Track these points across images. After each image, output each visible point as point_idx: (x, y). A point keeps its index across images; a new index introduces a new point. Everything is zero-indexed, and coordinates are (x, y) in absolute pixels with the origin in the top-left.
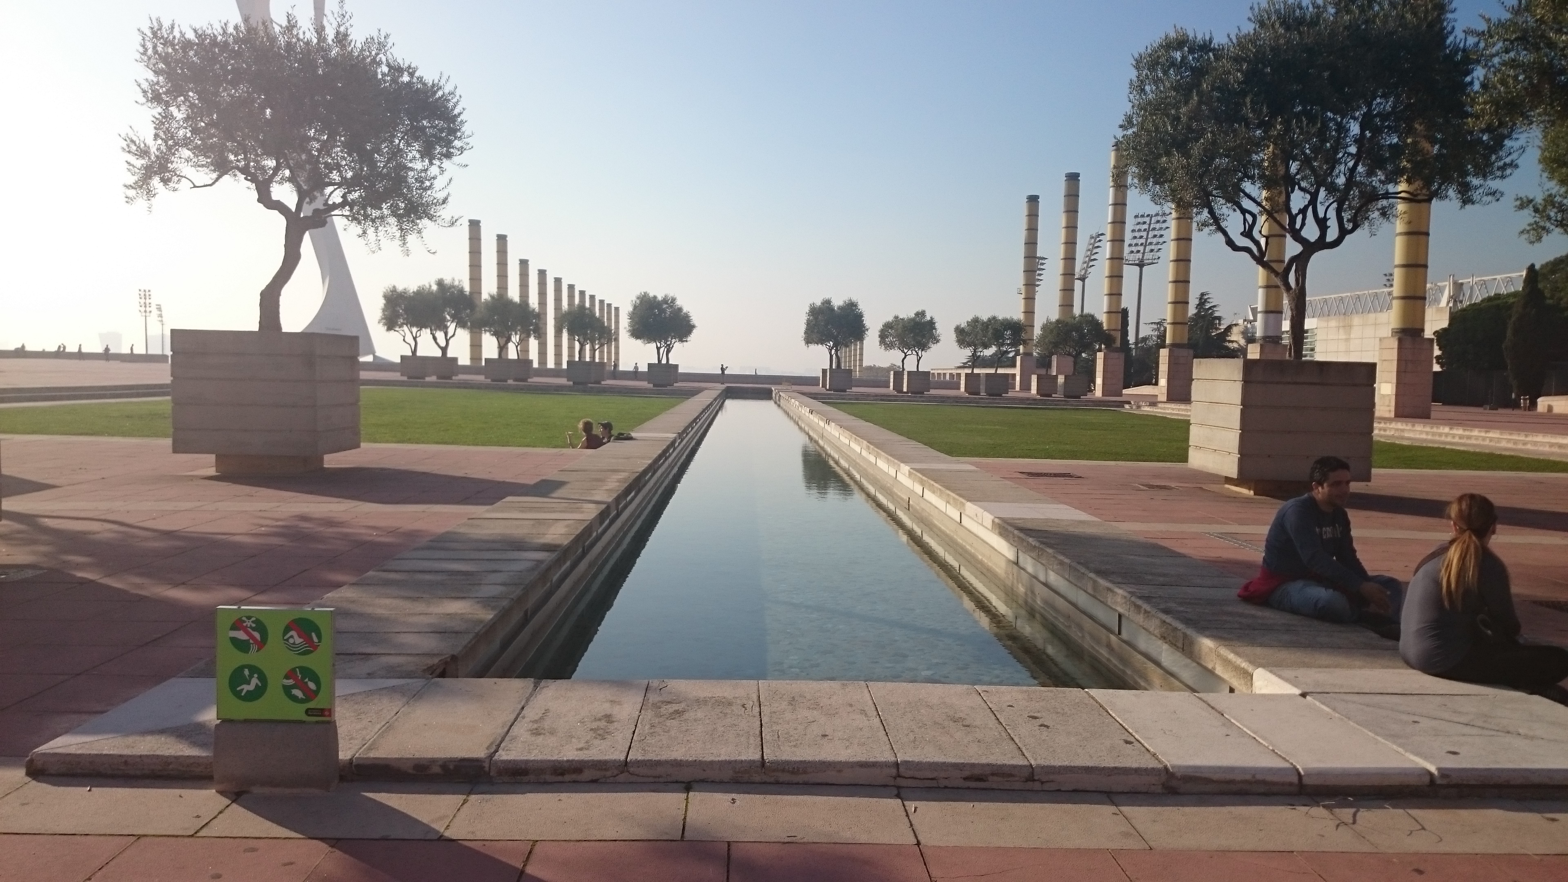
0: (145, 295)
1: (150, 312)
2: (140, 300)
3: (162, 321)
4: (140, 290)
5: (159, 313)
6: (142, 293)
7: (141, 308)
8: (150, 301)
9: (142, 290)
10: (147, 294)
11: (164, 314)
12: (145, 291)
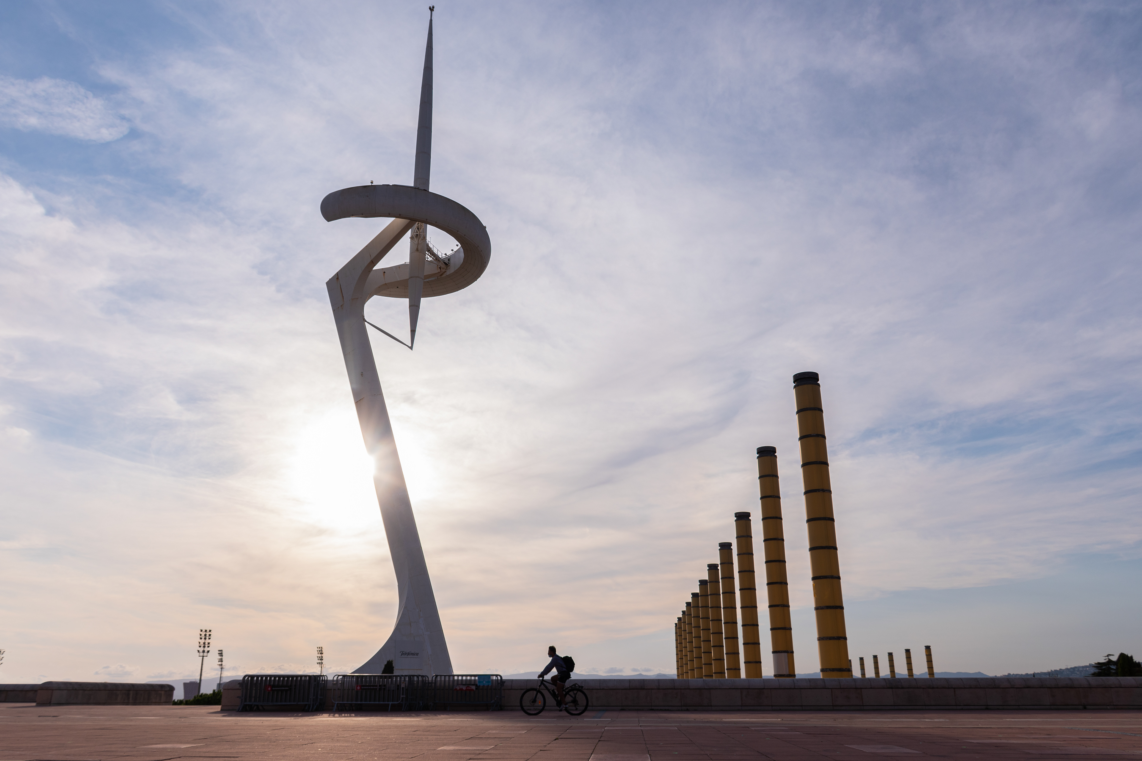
0: (205, 635)
1: (208, 652)
2: (200, 641)
3: (222, 665)
4: (201, 631)
5: (220, 657)
6: (203, 634)
7: (199, 649)
8: (209, 641)
9: (204, 631)
10: (208, 634)
11: (224, 658)
12: (206, 631)
